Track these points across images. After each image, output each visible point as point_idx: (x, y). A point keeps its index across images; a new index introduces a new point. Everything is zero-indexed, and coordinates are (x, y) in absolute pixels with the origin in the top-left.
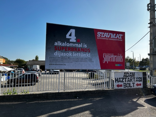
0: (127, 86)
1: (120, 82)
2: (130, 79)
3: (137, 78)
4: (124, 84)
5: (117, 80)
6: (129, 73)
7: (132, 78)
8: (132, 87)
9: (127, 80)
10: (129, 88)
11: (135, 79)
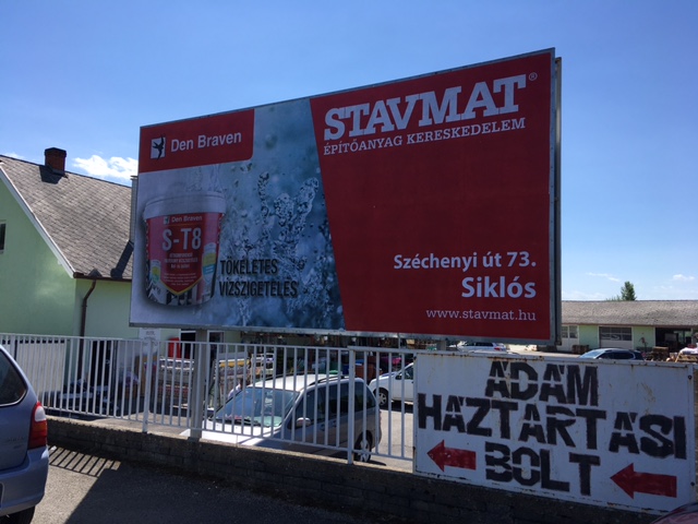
0: (517, 474)
1: (454, 429)
2: (543, 416)
3: (623, 419)
4: (490, 447)
5: (435, 411)
6: (541, 370)
7: (567, 412)
8: (564, 487)
9: (517, 420)
10: (538, 489)
11: (600, 422)
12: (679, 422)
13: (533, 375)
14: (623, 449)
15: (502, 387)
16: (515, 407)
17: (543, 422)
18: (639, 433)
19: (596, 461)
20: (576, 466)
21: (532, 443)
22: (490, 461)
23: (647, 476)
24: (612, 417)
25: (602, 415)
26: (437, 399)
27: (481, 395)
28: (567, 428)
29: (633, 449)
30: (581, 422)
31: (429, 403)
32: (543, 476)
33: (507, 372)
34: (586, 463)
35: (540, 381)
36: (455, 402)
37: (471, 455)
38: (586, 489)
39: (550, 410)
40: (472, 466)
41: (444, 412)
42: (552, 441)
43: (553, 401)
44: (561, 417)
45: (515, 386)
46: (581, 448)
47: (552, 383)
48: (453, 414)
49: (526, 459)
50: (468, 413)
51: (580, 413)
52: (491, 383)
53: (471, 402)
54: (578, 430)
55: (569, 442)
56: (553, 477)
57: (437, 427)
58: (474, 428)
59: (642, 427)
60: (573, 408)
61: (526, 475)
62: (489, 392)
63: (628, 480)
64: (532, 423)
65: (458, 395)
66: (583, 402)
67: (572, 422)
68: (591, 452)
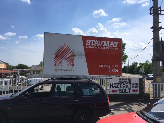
4: (119, 89)
11: (131, 85)
12: (138, 84)
13: (124, 80)
14: (133, 87)
15: (121, 82)
16: (122, 84)
17: (125, 85)
18: (134, 85)
19: (130, 89)
20: (129, 90)
21: (124, 88)
22: (119, 91)
23: (135, 90)
24: (132, 84)
25: (131, 84)
26: (112, 84)
27: (118, 83)
28: (128, 86)
29: (134, 87)
30: (129, 85)
31: (111, 85)
32: (125, 92)
33: (121, 80)
34: (129, 89)
35: (125, 81)
36: (115, 84)
37: (117, 90)
38: (129, 92)
39: (126, 84)
40: (117, 92)
41: (113, 85)
42: (126, 87)
43: (126, 83)
44: (127, 84)
45: (122, 81)
46: (129, 88)
47: (126, 81)
48: (115, 86)
49: (123, 90)
50: (116, 85)
51: (129, 84)
52: (119, 81)
53: (117, 84)
54: (129, 86)
55: (128, 87)
56: (126, 92)
57: (113, 88)
58: (117, 87)
59: (135, 85)
60: (128, 83)
61: (123, 92)
62: (119, 82)
63: (134, 91)
64: (124, 86)
65: (115, 83)
66: (129, 83)
67: (128, 85)
68: (130, 88)
